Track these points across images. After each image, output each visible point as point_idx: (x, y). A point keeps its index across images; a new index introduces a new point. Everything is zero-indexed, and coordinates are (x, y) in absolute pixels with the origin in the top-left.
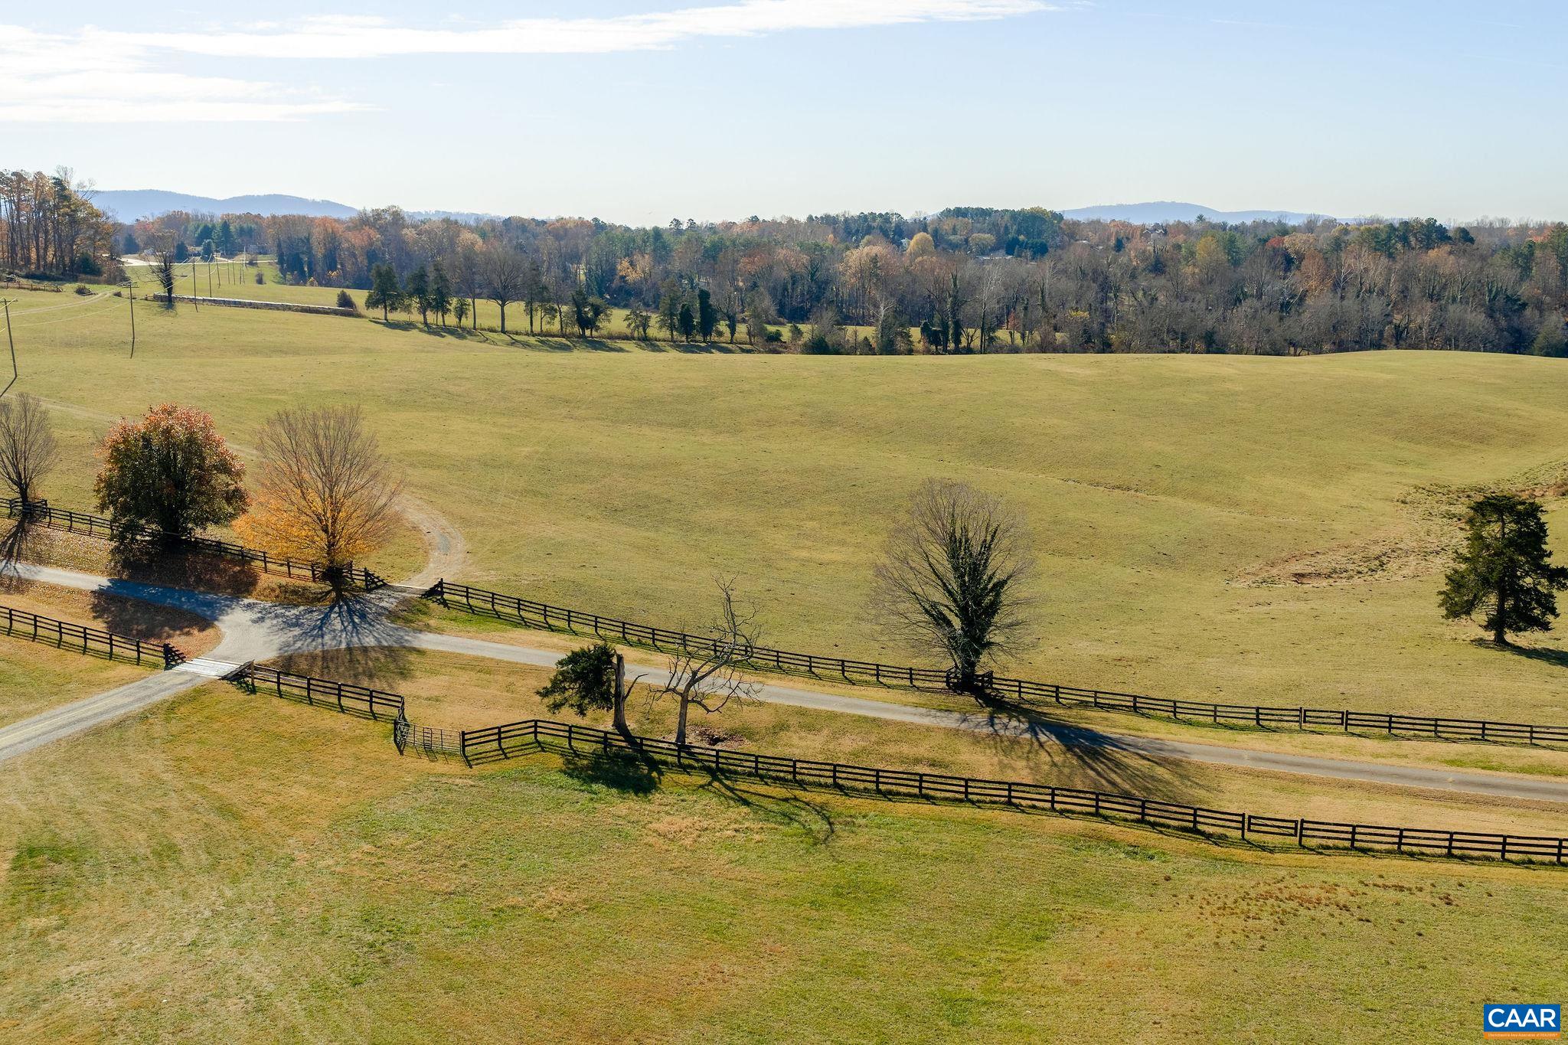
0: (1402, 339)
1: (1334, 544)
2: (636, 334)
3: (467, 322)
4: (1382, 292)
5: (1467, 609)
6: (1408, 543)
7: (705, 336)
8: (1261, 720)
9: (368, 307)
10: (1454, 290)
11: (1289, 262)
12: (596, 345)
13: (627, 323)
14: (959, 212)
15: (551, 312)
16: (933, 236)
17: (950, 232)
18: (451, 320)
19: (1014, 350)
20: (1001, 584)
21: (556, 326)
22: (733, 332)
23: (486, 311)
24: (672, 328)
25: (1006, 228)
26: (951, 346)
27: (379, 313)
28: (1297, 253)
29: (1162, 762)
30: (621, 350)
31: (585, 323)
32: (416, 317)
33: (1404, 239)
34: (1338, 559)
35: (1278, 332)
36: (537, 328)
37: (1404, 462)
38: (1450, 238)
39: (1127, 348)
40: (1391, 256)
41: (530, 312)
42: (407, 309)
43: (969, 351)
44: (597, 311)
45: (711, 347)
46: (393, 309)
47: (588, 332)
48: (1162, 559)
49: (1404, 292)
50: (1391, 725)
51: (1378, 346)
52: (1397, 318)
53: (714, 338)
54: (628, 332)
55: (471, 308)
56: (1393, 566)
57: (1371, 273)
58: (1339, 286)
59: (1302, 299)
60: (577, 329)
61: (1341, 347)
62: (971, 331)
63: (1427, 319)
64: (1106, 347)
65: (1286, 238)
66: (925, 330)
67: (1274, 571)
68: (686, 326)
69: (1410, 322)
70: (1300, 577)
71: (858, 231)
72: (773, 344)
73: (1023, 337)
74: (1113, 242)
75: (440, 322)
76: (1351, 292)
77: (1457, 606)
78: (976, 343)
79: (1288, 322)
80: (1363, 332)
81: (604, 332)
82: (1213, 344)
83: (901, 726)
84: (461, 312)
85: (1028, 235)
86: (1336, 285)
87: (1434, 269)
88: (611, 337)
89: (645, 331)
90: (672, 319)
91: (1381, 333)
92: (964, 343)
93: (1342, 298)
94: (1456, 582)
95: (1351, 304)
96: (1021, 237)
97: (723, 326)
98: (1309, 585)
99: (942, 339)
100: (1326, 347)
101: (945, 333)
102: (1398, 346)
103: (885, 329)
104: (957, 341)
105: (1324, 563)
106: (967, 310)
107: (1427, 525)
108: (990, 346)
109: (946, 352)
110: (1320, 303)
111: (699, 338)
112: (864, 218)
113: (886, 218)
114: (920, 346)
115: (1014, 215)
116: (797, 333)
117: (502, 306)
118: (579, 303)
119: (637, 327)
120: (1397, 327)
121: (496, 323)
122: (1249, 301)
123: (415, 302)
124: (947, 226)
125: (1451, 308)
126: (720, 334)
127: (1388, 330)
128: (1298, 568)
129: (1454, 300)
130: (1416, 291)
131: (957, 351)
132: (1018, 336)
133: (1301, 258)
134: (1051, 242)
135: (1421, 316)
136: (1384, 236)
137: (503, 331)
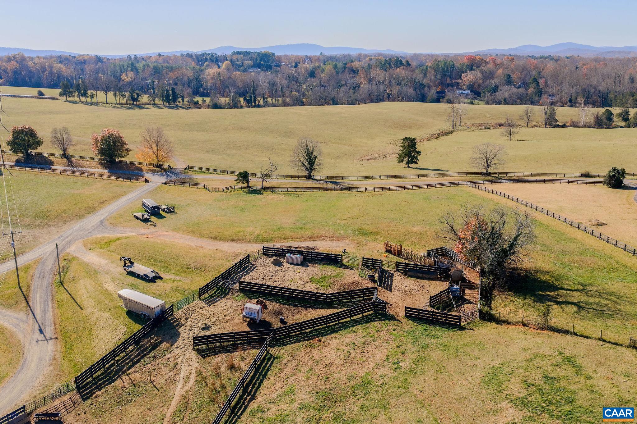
0: (390, 98)
1: (375, 153)
2: (151, 103)
3: (94, 100)
4: (383, 83)
5: (402, 161)
6: (391, 152)
7: (174, 103)
8: (365, 178)
9: (60, 96)
10: (405, 82)
11: (354, 72)
12: (140, 107)
13: (148, 99)
14: (239, 53)
15: (123, 96)
16: (231, 62)
17: (236, 60)
18: (89, 100)
19: (274, 106)
20: (316, 157)
21: (124, 101)
22: (183, 101)
23: (100, 96)
24: (163, 100)
25: (256, 58)
26: (253, 104)
27: (64, 98)
28: (356, 68)
29: (350, 184)
30: (149, 108)
31: (134, 99)
32: (77, 99)
33: (390, 64)
34: (376, 156)
35: (353, 97)
36: (118, 102)
37: (391, 134)
38: (403, 64)
39: (310, 104)
40: (386, 70)
41: (115, 96)
42: (74, 96)
43: (259, 106)
44: (138, 95)
45: (177, 107)
46: (69, 96)
47: (135, 103)
48: (337, 157)
49: (390, 82)
50: (388, 177)
51: (383, 101)
52: (388, 91)
53: (178, 103)
54: (148, 102)
55: (95, 95)
56: (388, 156)
57: (380, 76)
58: (370, 81)
59: (359, 86)
60: (131, 102)
61: (372, 101)
62: (259, 99)
63: (397, 91)
64: (302, 104)
65: (353, 63)
66: (245, 99)
67: (363, 159)
68: (167, 100)
69: (392, 92)
70: (368, 159)
71: (202, 60)
72: (196, 105)
73: (275, 100)
74: (294, 64)
75: (85, 101)
76: (374, 82)
77: (400, 161)
78: (261, 103)
79: (356, 94)
80: (378, 96)
81: (141, 103)
82: (335, 102)
83: (302, 183)
84: (92, 97)
85: (264, 61)
86: (369, 81)
87: (398, 75)
88: (143, 104)
89: (154, 101)
90: (163, 98)
91: (383, 96)
92: (257, 103)
93: (372, 85)
94: (400, 155)
95: (374, 87)
96: (262, 62)
97: (180, 100)
98: (370, 161)
99: (251, 102)
100: (367, 101)
101: (251, 100)
102: (389, 101)
103: (234, 99)
104: (255, 103)
105: (373, 157)
106: (257, 92)
107: (396, 148)
108: (266, 104)
109: (252, 107)
110: (365, 87)
111: (172, 103)
112: (203, 55)
113: (212, 55)
114: (244, 105)
115: (259, 54)
116: (204, 101)
117: (106, 95)
118: (132, 92)
119: (152, 100)
120: (388, 94)
121: (105, 100)
122: (344, 87)
123: (76, 94)
124: (235, 58)
125: (404, 88)
126: (179, 102)
127: (386, 95)
128: (368, 158)
129: (405, 85)
130: (393, 82)
131: (255, 106)
132: (274, 100)
133: (358, 71)
134: (272, 64)
135: (395, 90)
136: (383, 63)
137: (107, 103)
